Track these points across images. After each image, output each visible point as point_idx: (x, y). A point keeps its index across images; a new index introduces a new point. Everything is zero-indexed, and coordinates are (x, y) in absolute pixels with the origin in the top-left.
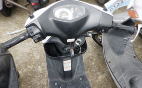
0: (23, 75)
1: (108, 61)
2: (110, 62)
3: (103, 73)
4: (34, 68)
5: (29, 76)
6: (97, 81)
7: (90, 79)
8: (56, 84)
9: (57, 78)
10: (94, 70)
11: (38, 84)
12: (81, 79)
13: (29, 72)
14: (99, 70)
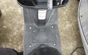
0: (5, 14)
1: (80, 15)
2: (81, 16)
3: (71, 23)
4: (14, 10)
5: (10, 16)
6: (65, 28)
7: (59, 26)
8: (30, 28)
9: (32, 23)
10: (64, 19)
11: (18, 23)
12: (52, 27)
13: (11, 12)
14: (68, 20)
